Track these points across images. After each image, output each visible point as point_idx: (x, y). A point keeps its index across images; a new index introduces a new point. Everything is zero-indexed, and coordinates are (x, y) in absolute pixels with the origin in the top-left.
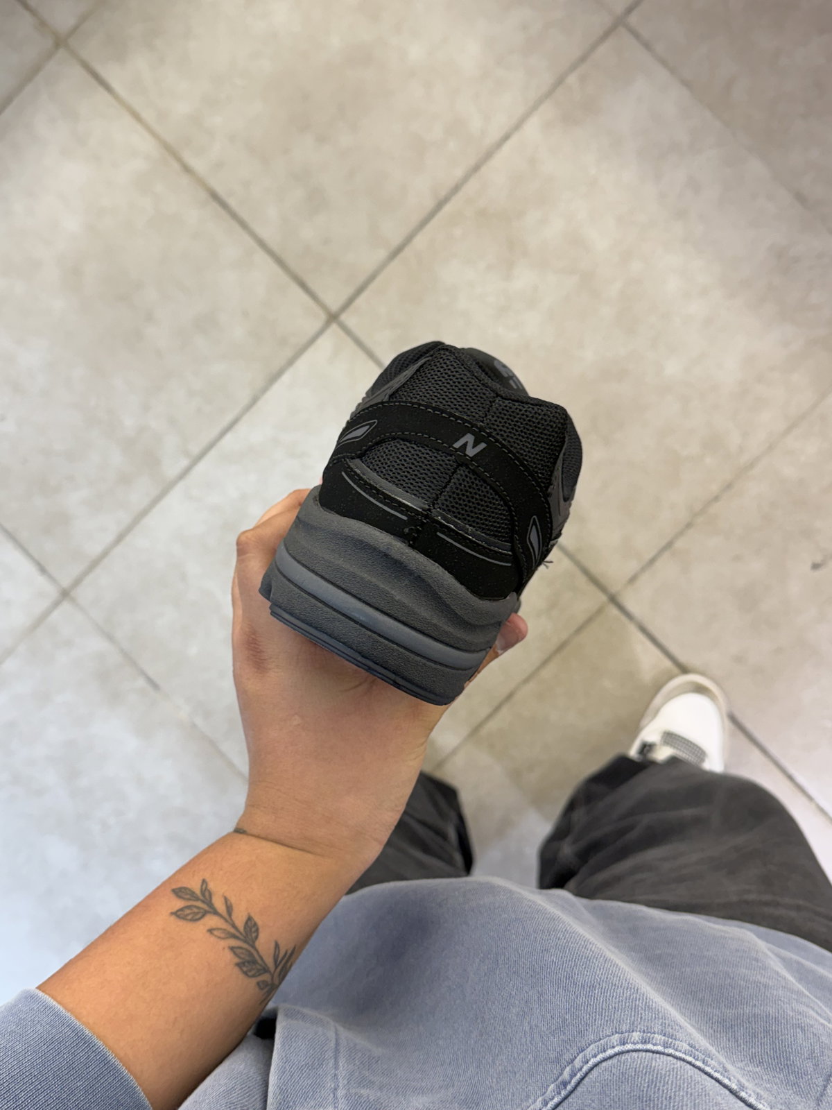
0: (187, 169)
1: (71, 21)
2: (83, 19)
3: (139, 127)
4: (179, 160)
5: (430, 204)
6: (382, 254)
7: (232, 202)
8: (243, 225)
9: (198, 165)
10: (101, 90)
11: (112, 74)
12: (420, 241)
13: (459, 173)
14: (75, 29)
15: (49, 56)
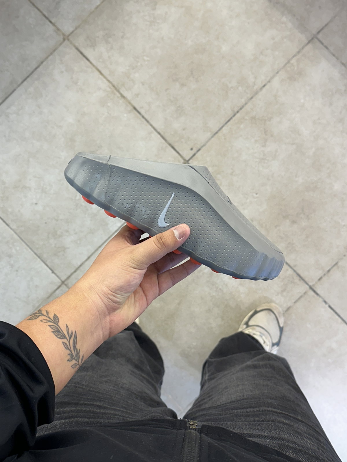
0: (123, 96)
1: (71, 29)
2: (76, 28)
3: (101, 76)
4: (119, 92)
5: (230, 113)
6: (209, 135)
7: (142, 112)
8: (148, 122)
9: (128, 95)
10: (84, 59)
11: (89, 53)
12: (225, 130)
13: (243, 101)
14: (73, 32)
15: (61, 44)
